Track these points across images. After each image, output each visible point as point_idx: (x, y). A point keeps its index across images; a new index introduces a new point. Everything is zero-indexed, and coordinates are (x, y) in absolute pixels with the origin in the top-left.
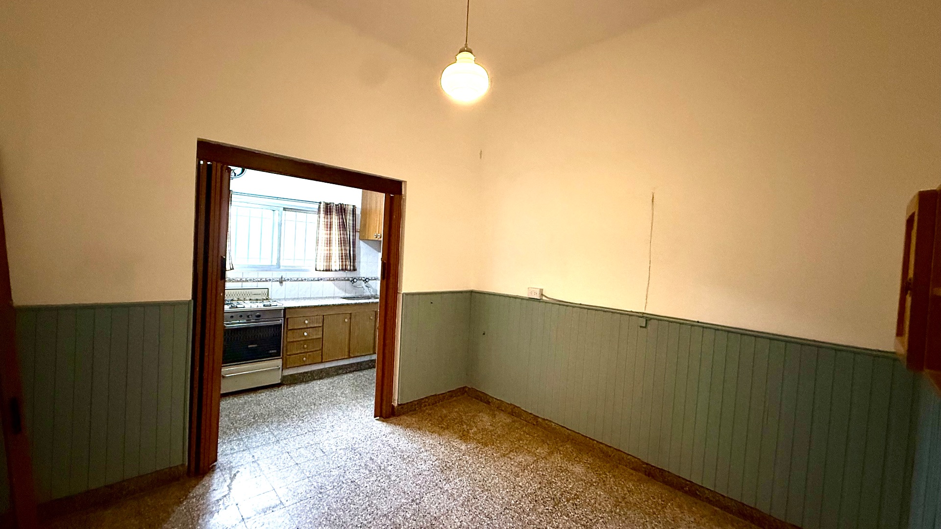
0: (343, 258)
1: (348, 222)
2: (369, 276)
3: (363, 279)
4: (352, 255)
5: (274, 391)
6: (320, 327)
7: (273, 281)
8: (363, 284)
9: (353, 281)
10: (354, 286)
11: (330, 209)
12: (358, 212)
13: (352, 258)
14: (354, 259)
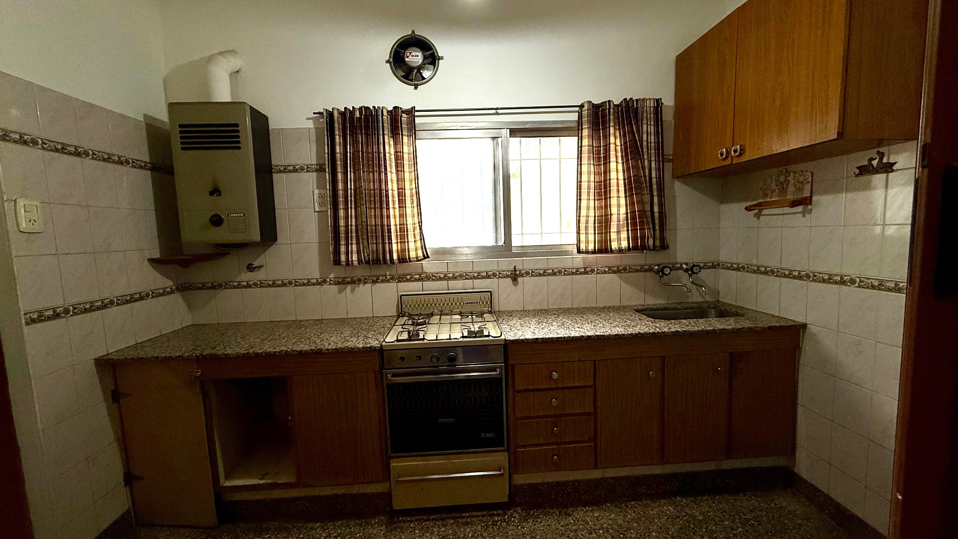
0: (636, 220)
1: (645, 138)
2: (697, 259)
3: (684, 266)
4: (657, 215)
5: (495, 524)
6: (590, 387)
7: (500, 277)
8: (685, 278)
9: (661, 272)
10: (665, 284)
11: (604, 116)
12: (668, 116)
13: (657, 221)
14: (662, 225)
